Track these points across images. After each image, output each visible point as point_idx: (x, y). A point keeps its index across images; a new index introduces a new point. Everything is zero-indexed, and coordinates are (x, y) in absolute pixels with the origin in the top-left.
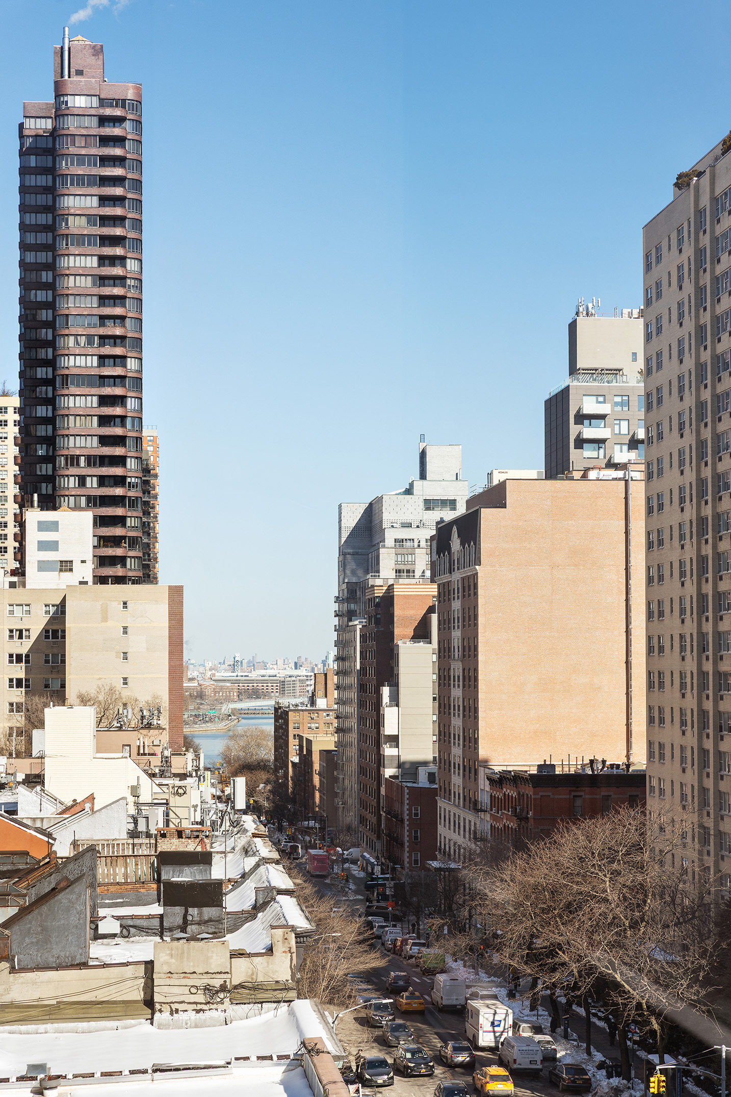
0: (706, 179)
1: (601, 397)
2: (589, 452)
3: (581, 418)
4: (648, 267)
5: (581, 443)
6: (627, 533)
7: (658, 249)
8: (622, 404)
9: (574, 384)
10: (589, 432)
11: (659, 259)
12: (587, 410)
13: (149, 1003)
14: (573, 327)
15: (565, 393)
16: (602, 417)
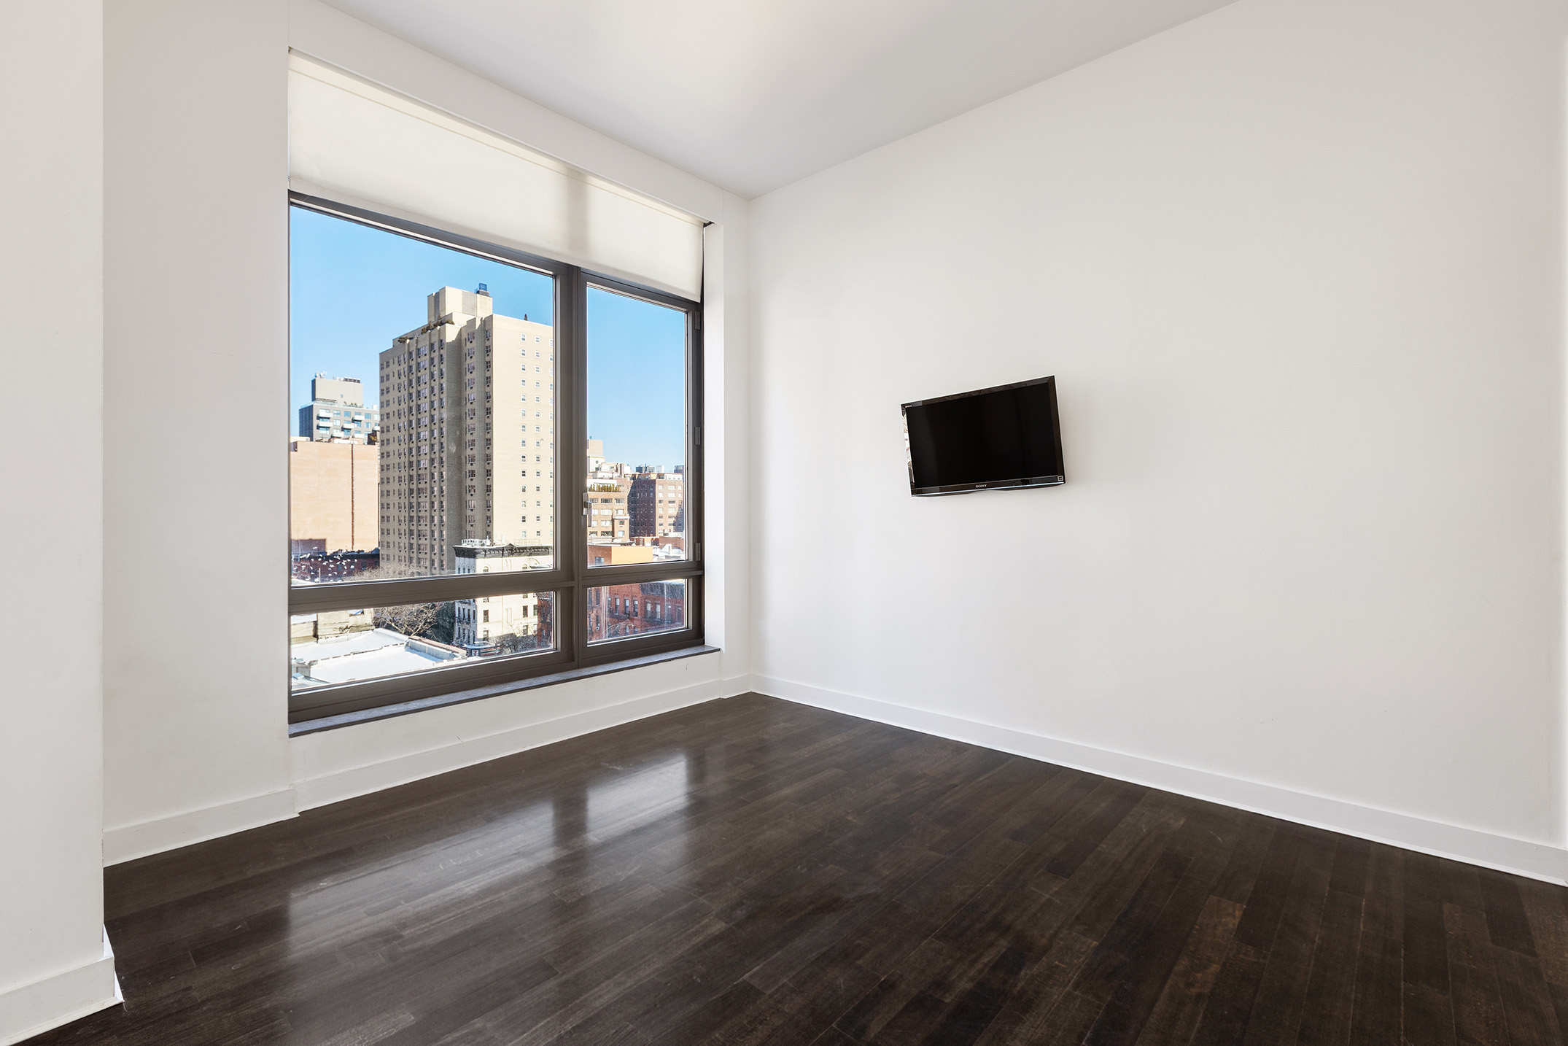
0: (414, 340)
1: (328, 410)
2: (322, 431)
3: (319, 418)
4: (382, 368)
5: (318, 427)
6: (352, 464)
7: (388, 363)
8: (337, 414)
9: (315, 404)
10: (322, 423)
11: (388, 366)
12: (321, 416)
13: (316, 636)
14: (314, 382)
15: (311, 408)
16: (329, 418)
